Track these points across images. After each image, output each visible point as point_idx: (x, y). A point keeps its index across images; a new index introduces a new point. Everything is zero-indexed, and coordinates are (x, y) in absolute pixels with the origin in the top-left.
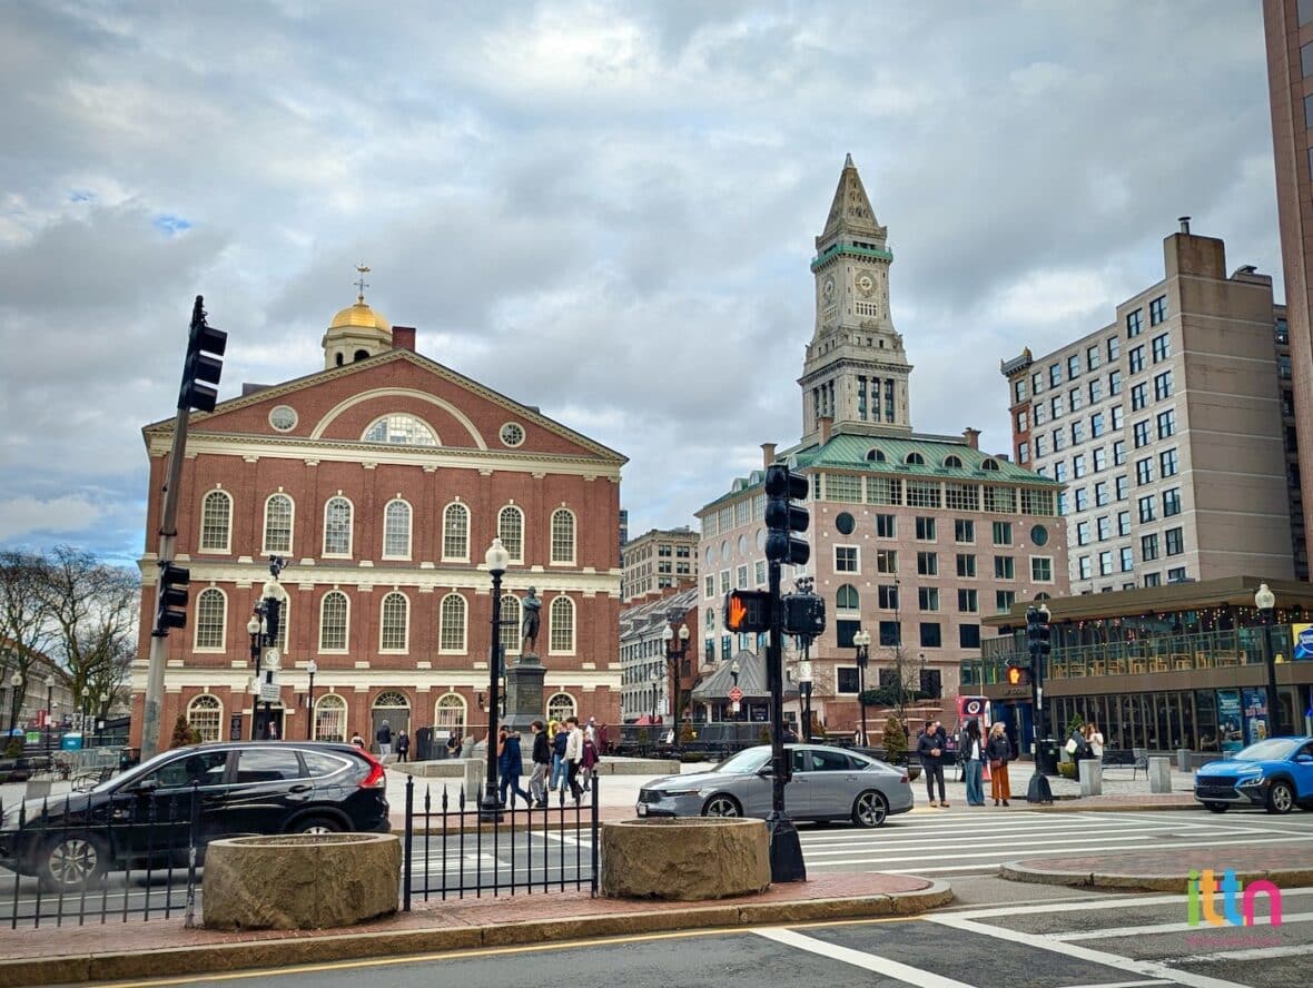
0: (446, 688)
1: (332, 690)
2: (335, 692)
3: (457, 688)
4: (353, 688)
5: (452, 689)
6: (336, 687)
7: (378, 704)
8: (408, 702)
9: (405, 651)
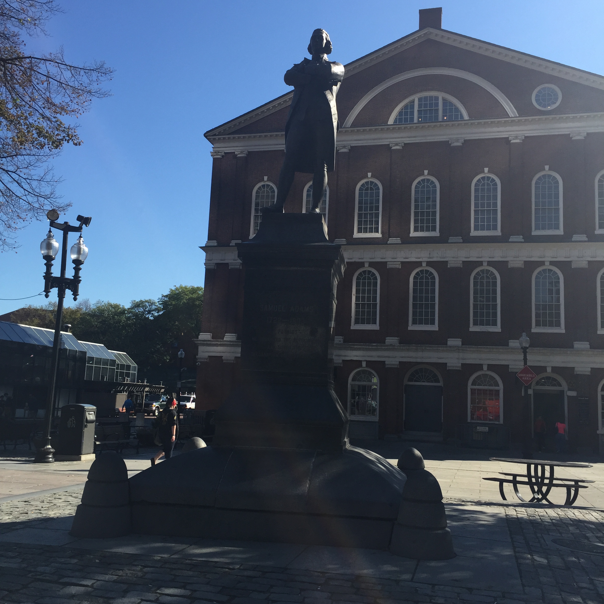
0: (479, 367)
1: (364, 364)
2: (367, 366)
3: (491, 367)
4: (384, 362)
5: (485, 368)
6: (367, 362)
7: (410, 380)
8: (441, 379)
9: (435, 328)
